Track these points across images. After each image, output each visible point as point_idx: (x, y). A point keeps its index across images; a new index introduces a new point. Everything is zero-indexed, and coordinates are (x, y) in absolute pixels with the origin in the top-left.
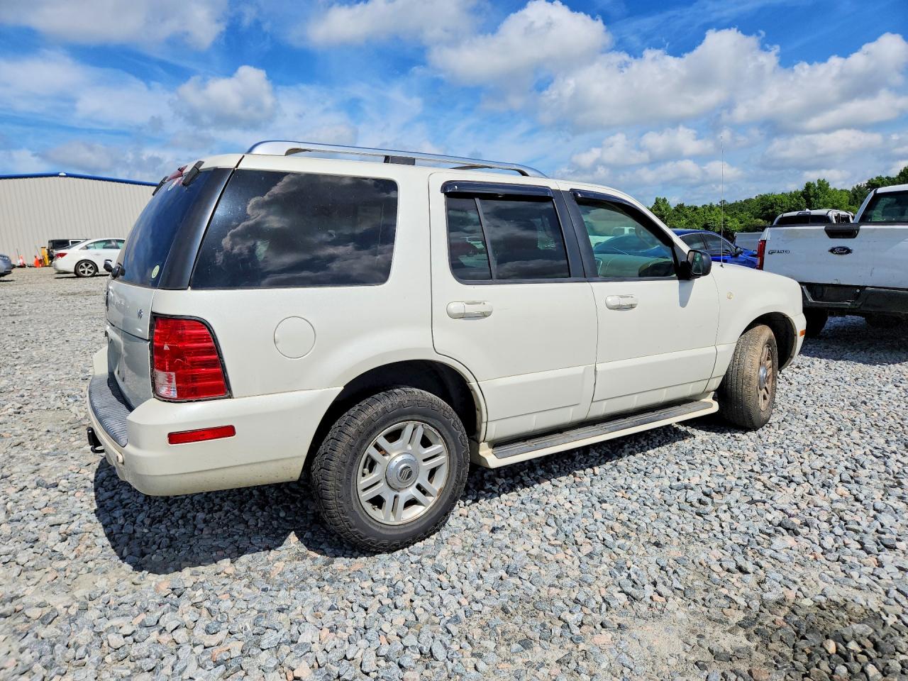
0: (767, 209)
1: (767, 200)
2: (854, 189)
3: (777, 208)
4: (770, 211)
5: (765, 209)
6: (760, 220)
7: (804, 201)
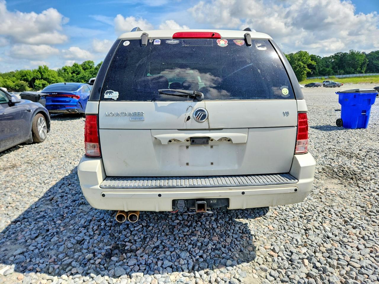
0: (24, 77)
1: (23, 72)
2: (58, 70)
3: (28, 76)
4: (25, 77)
5: (23, 76)
6: (23, 81)
7: (40, 74)
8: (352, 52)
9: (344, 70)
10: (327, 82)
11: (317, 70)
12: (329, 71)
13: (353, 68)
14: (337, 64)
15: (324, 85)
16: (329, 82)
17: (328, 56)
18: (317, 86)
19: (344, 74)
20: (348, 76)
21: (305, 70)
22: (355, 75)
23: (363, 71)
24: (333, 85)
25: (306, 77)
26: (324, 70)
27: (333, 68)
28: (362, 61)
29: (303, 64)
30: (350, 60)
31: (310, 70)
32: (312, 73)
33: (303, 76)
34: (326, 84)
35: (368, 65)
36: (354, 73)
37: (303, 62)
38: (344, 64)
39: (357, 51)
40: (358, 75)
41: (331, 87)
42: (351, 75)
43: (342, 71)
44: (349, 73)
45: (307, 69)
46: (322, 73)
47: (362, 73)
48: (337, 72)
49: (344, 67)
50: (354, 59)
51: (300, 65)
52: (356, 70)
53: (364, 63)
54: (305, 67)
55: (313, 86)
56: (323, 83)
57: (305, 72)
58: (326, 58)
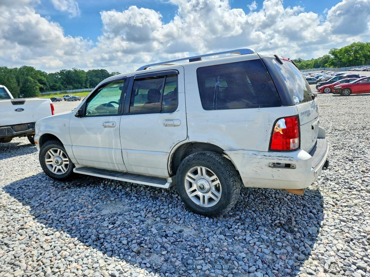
8: (75, 70)
9: (72, 86)
10: (66, 96)
11: (48, 86)
12: (60, 86)
13: (79, 84)
14: (64, 80)
15: (65, 100)
16: (69, 96)
17: (54, 72)
18: (59, 100)
19: (73, 89)
20: (77, 90)
21: (37, 85)
22: (82, 90)
23: (88, 86)
24: (74, 99)
25: (39, 92)
26: (54, 86)
27: (62, 84)
28: (86, 79)
29: (33, 80)
30: (75, 77)
31: (42, 86)
32: (45, 89)
33: (36, 91)
34: (67, 98)
35: (90, 81)
36: (81, 88)
37: (32, 77)
38: (71, 80)
39: (78, 70)
40: (85, 90)
41: (73, 101)
42: (80, 90)
43: (71, 87)
44: (77, 88)
45: (39, 84)
46: (54, 89)
47: (87, 88)
48: (66, 87)
49: (72, 83)
50: (78, 76)
51: (30, 80)
52: (82, 85)
53: (87, 80)
54: (36, 82)
55: (55, 101)
56: (64, 98)
57: (38, 87)
58: (52, 74)
